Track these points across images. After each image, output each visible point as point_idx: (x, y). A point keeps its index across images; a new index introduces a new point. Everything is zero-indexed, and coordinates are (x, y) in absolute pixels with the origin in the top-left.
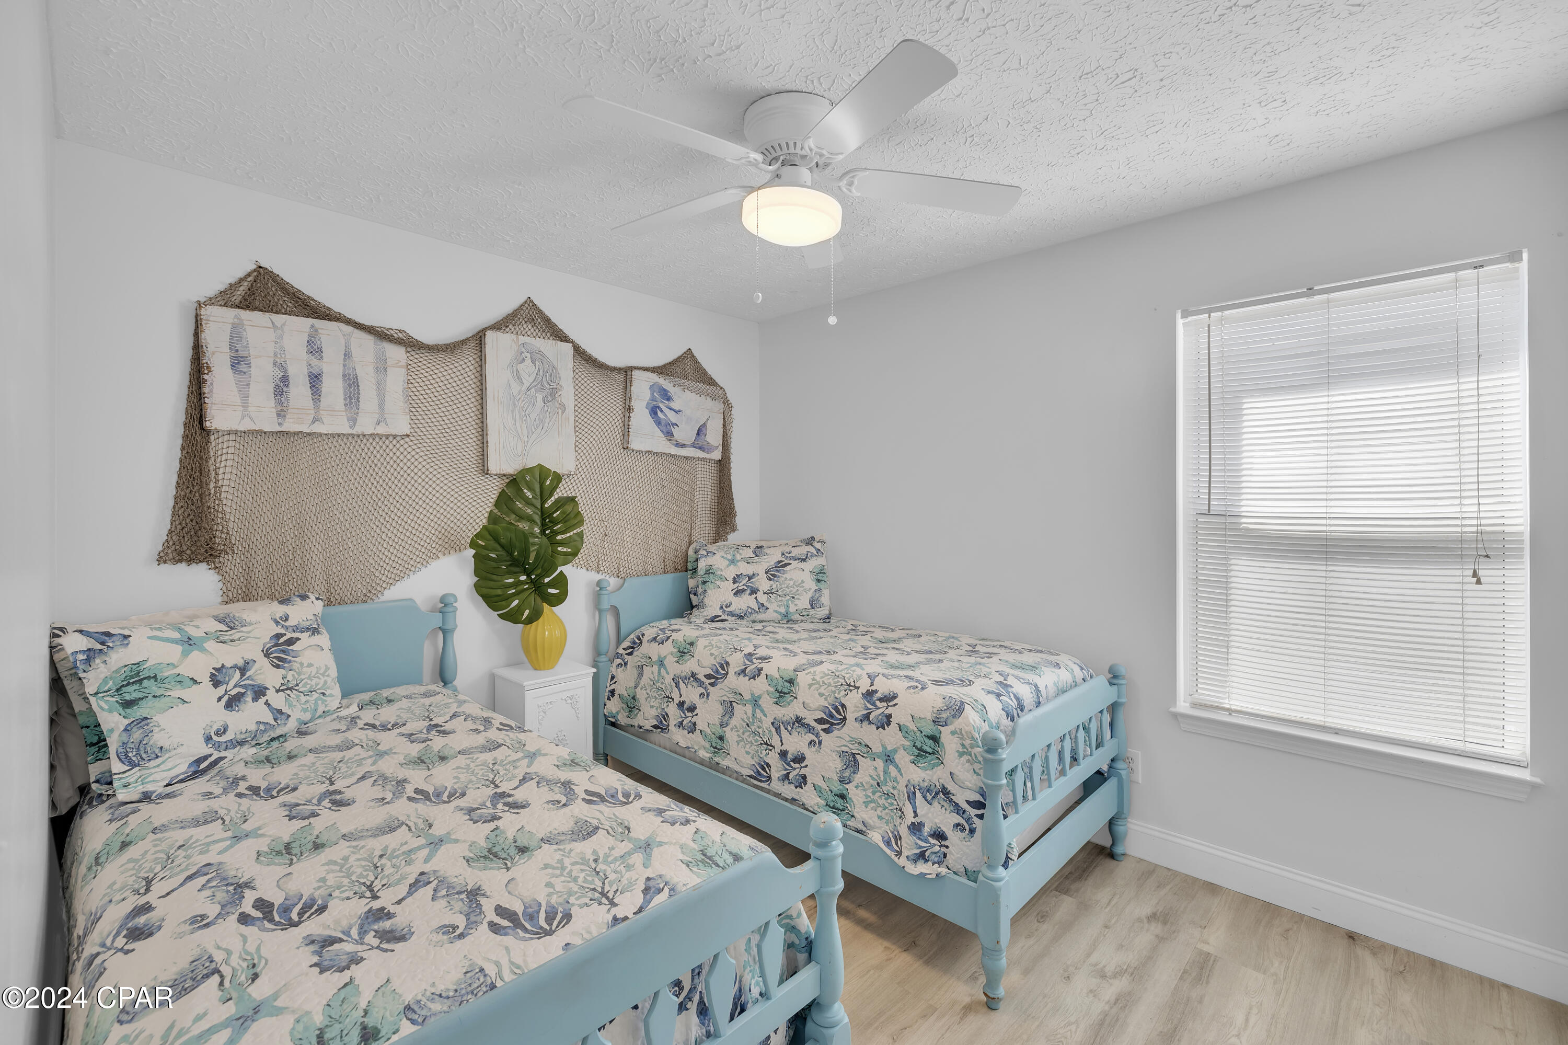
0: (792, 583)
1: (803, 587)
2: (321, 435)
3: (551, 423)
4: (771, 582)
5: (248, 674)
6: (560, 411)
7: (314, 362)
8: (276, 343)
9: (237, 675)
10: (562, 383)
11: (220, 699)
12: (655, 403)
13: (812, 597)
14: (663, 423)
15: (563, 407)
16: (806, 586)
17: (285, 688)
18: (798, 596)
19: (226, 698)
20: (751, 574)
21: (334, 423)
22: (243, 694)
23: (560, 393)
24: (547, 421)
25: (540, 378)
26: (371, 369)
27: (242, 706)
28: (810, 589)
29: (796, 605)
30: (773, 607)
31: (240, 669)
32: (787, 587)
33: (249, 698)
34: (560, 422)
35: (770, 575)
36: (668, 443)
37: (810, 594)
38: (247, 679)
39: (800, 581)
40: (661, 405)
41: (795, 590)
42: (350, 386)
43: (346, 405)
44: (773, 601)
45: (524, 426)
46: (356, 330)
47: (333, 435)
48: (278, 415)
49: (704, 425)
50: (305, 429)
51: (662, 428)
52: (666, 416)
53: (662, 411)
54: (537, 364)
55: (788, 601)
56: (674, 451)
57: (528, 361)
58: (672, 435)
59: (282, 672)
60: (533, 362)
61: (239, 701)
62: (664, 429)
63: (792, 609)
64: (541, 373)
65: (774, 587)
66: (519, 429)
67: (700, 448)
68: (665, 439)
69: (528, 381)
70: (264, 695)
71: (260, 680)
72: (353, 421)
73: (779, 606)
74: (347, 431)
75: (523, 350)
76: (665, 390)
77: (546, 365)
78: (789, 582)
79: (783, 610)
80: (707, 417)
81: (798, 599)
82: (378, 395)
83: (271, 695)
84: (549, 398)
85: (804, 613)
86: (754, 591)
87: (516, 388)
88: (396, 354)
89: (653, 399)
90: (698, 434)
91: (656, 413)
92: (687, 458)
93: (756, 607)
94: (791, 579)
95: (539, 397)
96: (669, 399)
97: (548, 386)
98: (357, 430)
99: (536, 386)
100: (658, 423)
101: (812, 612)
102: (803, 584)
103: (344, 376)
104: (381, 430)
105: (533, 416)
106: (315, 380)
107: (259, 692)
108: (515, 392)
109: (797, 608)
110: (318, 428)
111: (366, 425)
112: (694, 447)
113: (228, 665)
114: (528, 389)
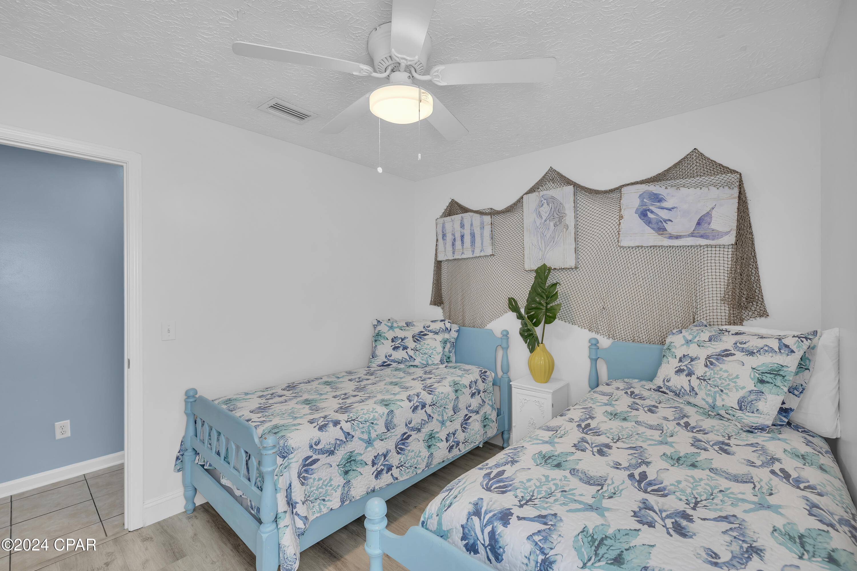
0: (725, 375)
1: (735, 382)
2: (464, 259)
3: (559, 238)
4: (707, 369)
5: (404, 341)
6: (565, 229)
7: (462, 231)
8: (452, 226)
9: (400, 340)
10: (566, 212)
11: (392, 346)
12: (644, 207)
13: (744, 397)
14: (654, 221)
15: (567, 227)
16: (740, 382)
17: (415, 350)
18: (727, 391)
19: (394, 346)
20: (695, 357)
21: (468, 254)
22: (400, 347)
23: (564, 219)
24: (557, 237)
25: (552, 213)
26: (479, 229)
27: (398, 350)
28: (743, 388)
29: (723, 400)
30: (702, 394)
31: (402, 339)
32: (720, 378)
33: (401, 349)
34: (565, 236)
35: (709, 363)
36: (660, 237)
37: (741, 393)
38: (403, 343)
39: (734, 376)
40: (651, 208)
41: (726, 383)
42: (472, 237)
43: (471, 245)
44: (703, 387)
45: (543, 242)
46: (474, 214)
47: (467, 258)
48: (453, 253)
49: (708, 214)
50: (460, 257)
51: (653, 226)
52: (657, 215)
53: (652, 212)
54: (550, 205)
55: (715, 392)
56: (667, 242)
57: (545, 205)
58: (665, 230)
59: (416, 344)
60: (548, 204)
61: (398, 348)
62: (655, 226)
63: (719, 403)
64: (553, 209)
65: (708, 374)
66: (540, 244)
67: (702, 236)
68: (656, 234)
69: (545, 216)
70: (407, 349)
71: (407, 344)
72: (473, 252)
73: (708, 395)
74: (471, 256)
75: (543, 199)
76: (656, 194)
77: (556, 204)
78: (723, 373)
79: (710, 400)
80: (712, 206)
81: (727, 394)
82: (481, 239)
83: (409, 350)
84: (558, 223)
85: (730, 412)
86: (690, 374)
87: (538, 221)
88: (487, 219)
89: (643, 204)
90: (699, 224)
91: (645, 215)
92: (684, 247)
93: (688, 388)
94: (726, 371)
95: (552, 224)
96: (660, 200)
97: (557, 216)
98: (475, 255)
99: (550, 218)
100: (649, 222)
101: (739, 413)
102: (737, 380)
103: (471, 234)
104: (482, 254)
105: (548, 236)
106: (462, 237)
107: (405, 348)
108: (538, 224)
109: (724, 403)
110: (464, 256)
111: (477, 253)
112: (693, 236)
113: (399, 337)
114: (545, 221)
